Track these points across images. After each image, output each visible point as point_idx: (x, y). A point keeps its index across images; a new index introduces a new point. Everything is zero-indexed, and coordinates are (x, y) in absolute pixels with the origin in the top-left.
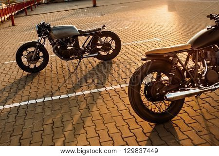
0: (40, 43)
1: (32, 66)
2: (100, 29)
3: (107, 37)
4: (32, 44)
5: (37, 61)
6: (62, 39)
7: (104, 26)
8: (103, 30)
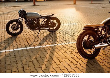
0: (20, 20)
1: (14, 32)
2: (51, 16)
3: (54, 20)
4: (16, 21)
5: (17, 30)
6: (32, 19)
7: (53, 14)
8: (53, 16)
